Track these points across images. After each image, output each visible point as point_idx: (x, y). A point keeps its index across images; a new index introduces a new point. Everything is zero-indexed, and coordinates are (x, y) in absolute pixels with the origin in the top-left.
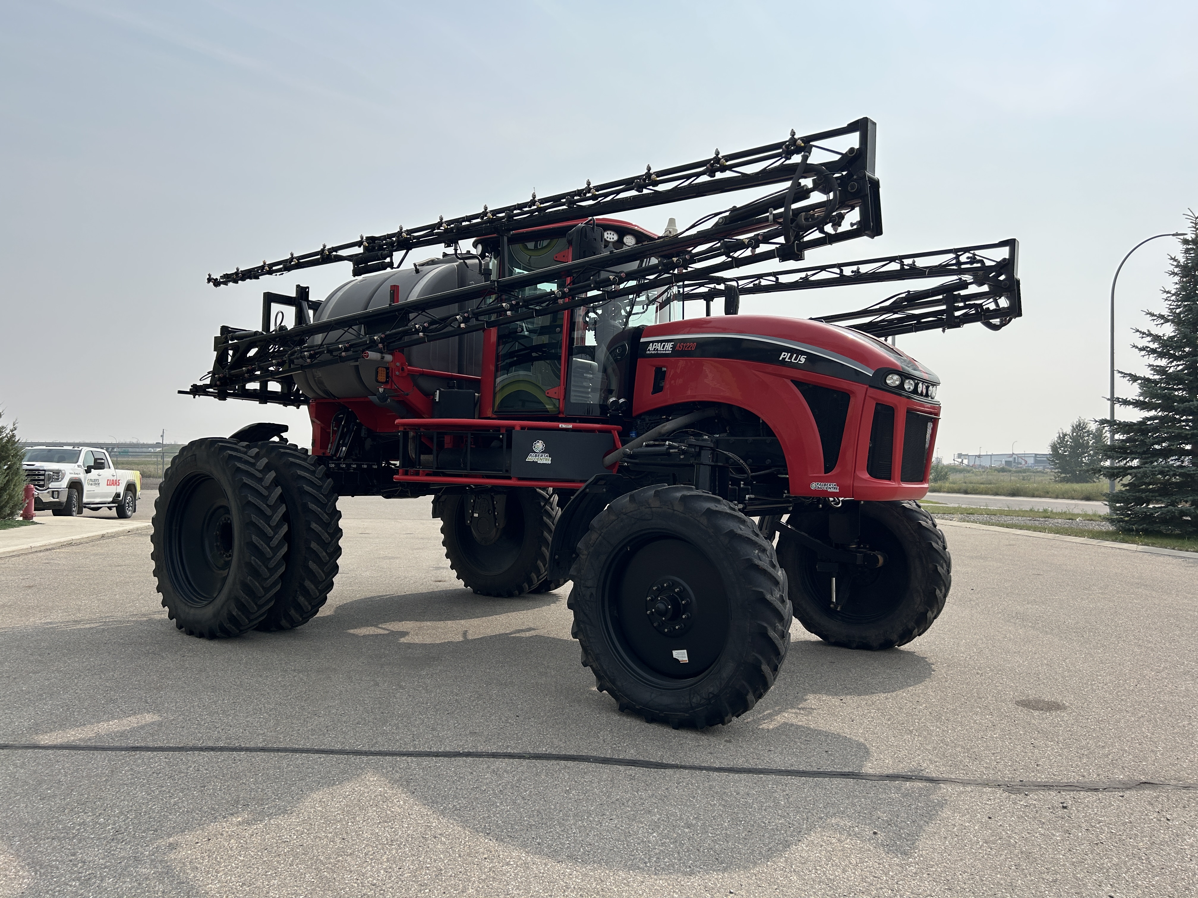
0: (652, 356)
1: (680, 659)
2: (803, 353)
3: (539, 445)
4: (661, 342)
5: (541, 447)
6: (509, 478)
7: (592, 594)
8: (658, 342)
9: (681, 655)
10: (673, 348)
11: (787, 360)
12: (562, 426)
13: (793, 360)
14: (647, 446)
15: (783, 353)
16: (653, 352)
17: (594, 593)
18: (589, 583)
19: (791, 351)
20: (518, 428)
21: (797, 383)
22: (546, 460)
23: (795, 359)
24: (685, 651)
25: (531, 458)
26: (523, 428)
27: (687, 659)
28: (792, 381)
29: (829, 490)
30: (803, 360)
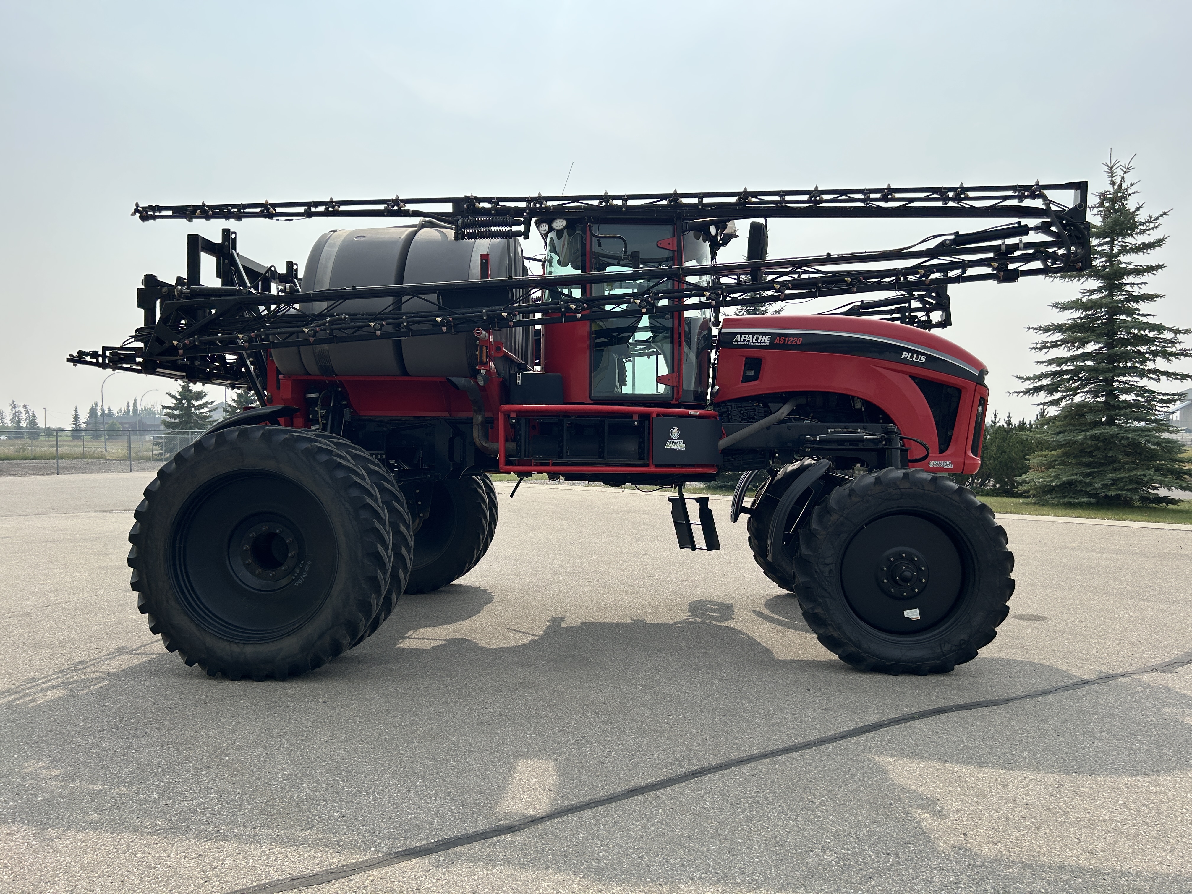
0: (741, 346)
1: (911, 617)
2: (923, 354)
3: (675, 432)
4: (753, 334)
5: (677, 433)
6: (647, 465)
7: (831, 570)
8: (749, 334)
9: (913, 614)
10: (771, 341)
11: (908, 358)
12: (692, 412)
13: (914, 359)
14: (832, 433)
15: (904, 353)
16: (743, 343)
17: (833, 569)
18: (829, 561)
19: (913, 352)
20: (654, 415)
21: (913, 377)
22: (680, 446)
23: (917, 358)
24: (917, 610)
25: (668, 445)
26: (658, 415)
27: (919, 616)
28: (910, 376)
29: (945, 467)
30: (923, 360)
